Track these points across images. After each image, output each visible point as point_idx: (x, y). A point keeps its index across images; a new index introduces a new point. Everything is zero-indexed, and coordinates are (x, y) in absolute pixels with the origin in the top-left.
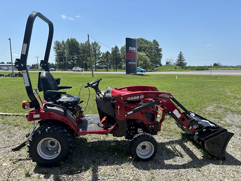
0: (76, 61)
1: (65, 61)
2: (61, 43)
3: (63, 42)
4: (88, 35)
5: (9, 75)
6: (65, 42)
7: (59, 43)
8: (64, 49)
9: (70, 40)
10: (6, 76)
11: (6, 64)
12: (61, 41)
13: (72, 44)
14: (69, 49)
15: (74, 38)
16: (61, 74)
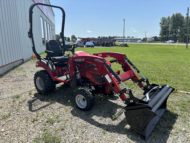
0: (178, 34)
1: (168, 34)
2: (167, 18)
3: (169, 17)
4: (188, 8)
5: (120, 46)
6: (170, 17)
7: (165, 19)
8: (169, 24)
9: (175, 15)
10: (119, 46)
11: (126, 38)
12: (167, 17)
13: (177, 19)
14: (173, 23)
15: (179, 13)
16: (160, 45)
